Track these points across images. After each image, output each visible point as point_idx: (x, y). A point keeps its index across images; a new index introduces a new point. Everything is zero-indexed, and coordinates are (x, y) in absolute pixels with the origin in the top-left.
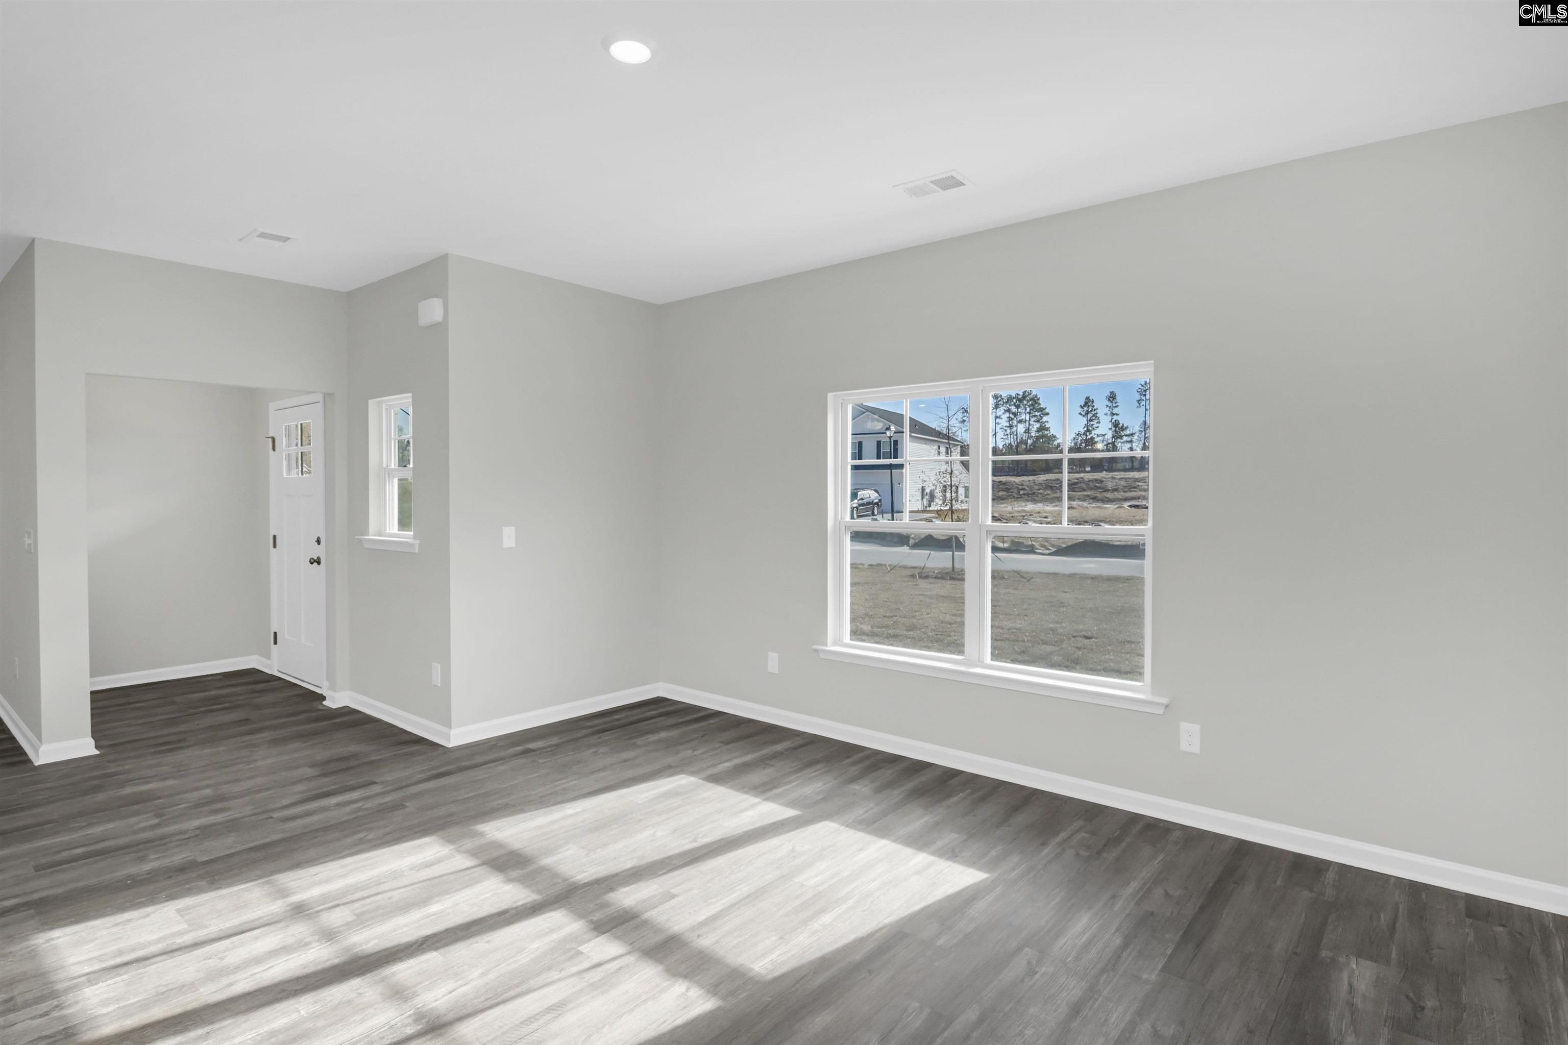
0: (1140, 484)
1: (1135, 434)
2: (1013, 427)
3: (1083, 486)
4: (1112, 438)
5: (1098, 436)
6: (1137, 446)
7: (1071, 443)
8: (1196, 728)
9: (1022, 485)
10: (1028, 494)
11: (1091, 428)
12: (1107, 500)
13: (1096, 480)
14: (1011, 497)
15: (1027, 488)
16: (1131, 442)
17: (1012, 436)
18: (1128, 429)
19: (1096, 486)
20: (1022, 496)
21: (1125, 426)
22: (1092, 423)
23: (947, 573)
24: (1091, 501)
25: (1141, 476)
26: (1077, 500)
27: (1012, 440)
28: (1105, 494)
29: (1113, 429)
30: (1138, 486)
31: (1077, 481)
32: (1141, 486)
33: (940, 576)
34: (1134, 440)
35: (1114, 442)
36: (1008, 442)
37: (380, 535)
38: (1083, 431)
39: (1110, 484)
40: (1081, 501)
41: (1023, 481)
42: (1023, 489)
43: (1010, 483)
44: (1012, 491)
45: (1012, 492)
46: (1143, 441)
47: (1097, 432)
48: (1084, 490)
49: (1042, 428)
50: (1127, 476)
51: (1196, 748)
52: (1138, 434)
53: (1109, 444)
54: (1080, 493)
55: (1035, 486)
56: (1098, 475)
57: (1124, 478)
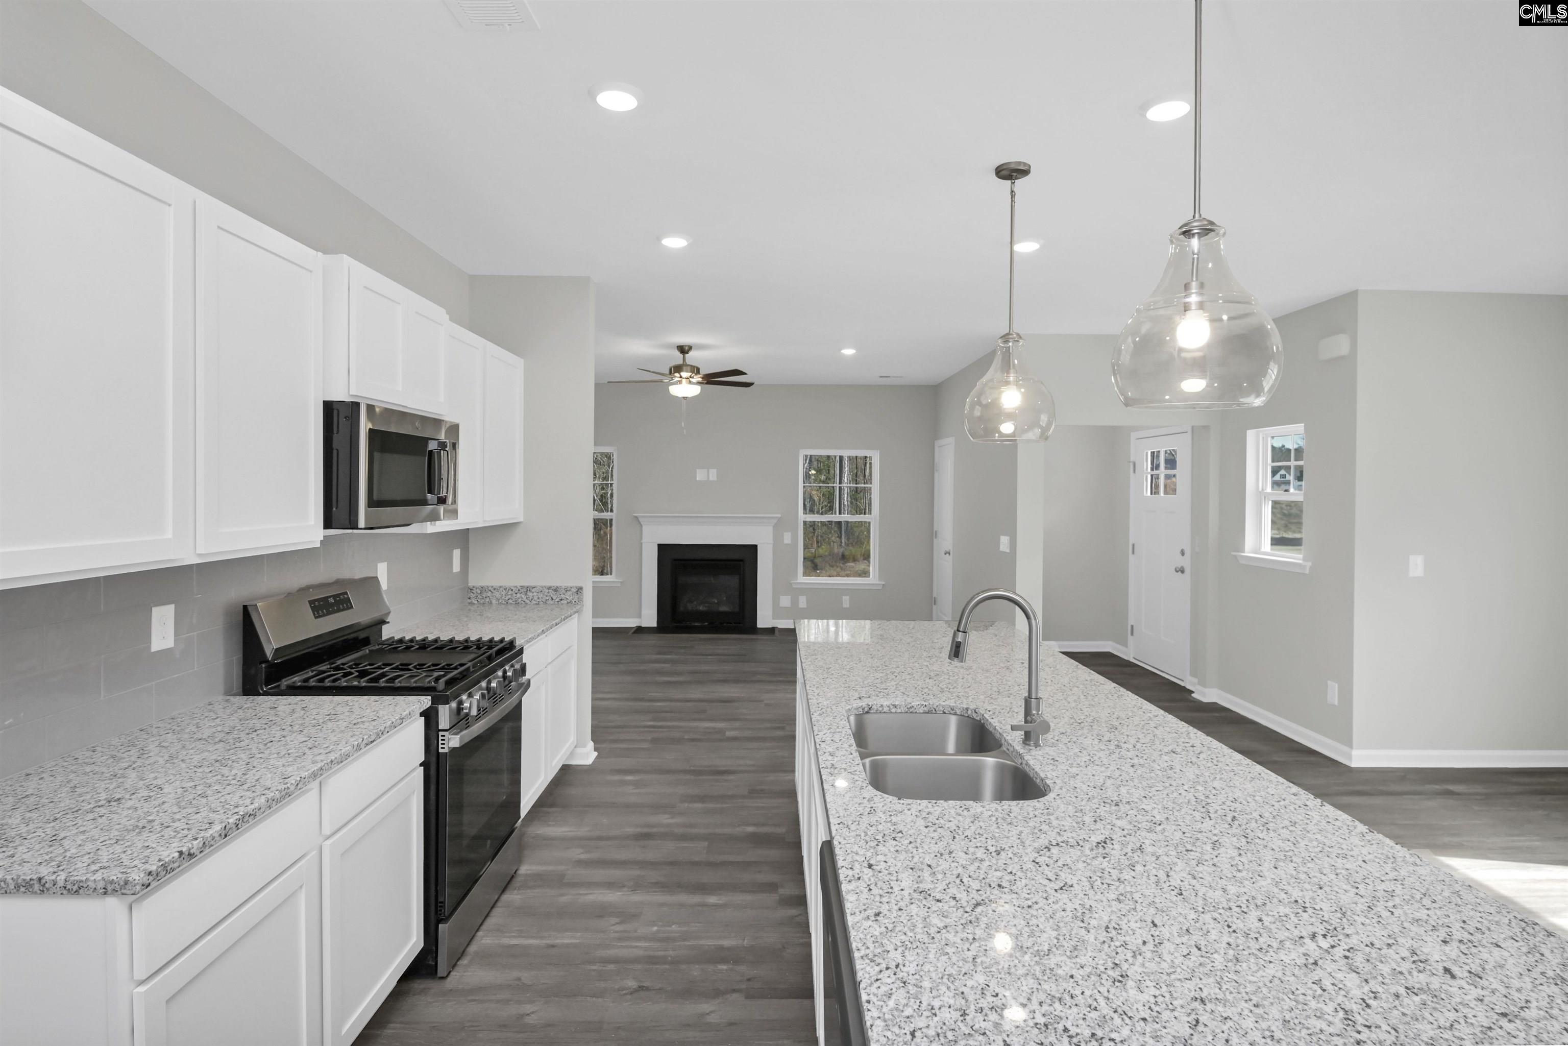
37: (1255, 553)
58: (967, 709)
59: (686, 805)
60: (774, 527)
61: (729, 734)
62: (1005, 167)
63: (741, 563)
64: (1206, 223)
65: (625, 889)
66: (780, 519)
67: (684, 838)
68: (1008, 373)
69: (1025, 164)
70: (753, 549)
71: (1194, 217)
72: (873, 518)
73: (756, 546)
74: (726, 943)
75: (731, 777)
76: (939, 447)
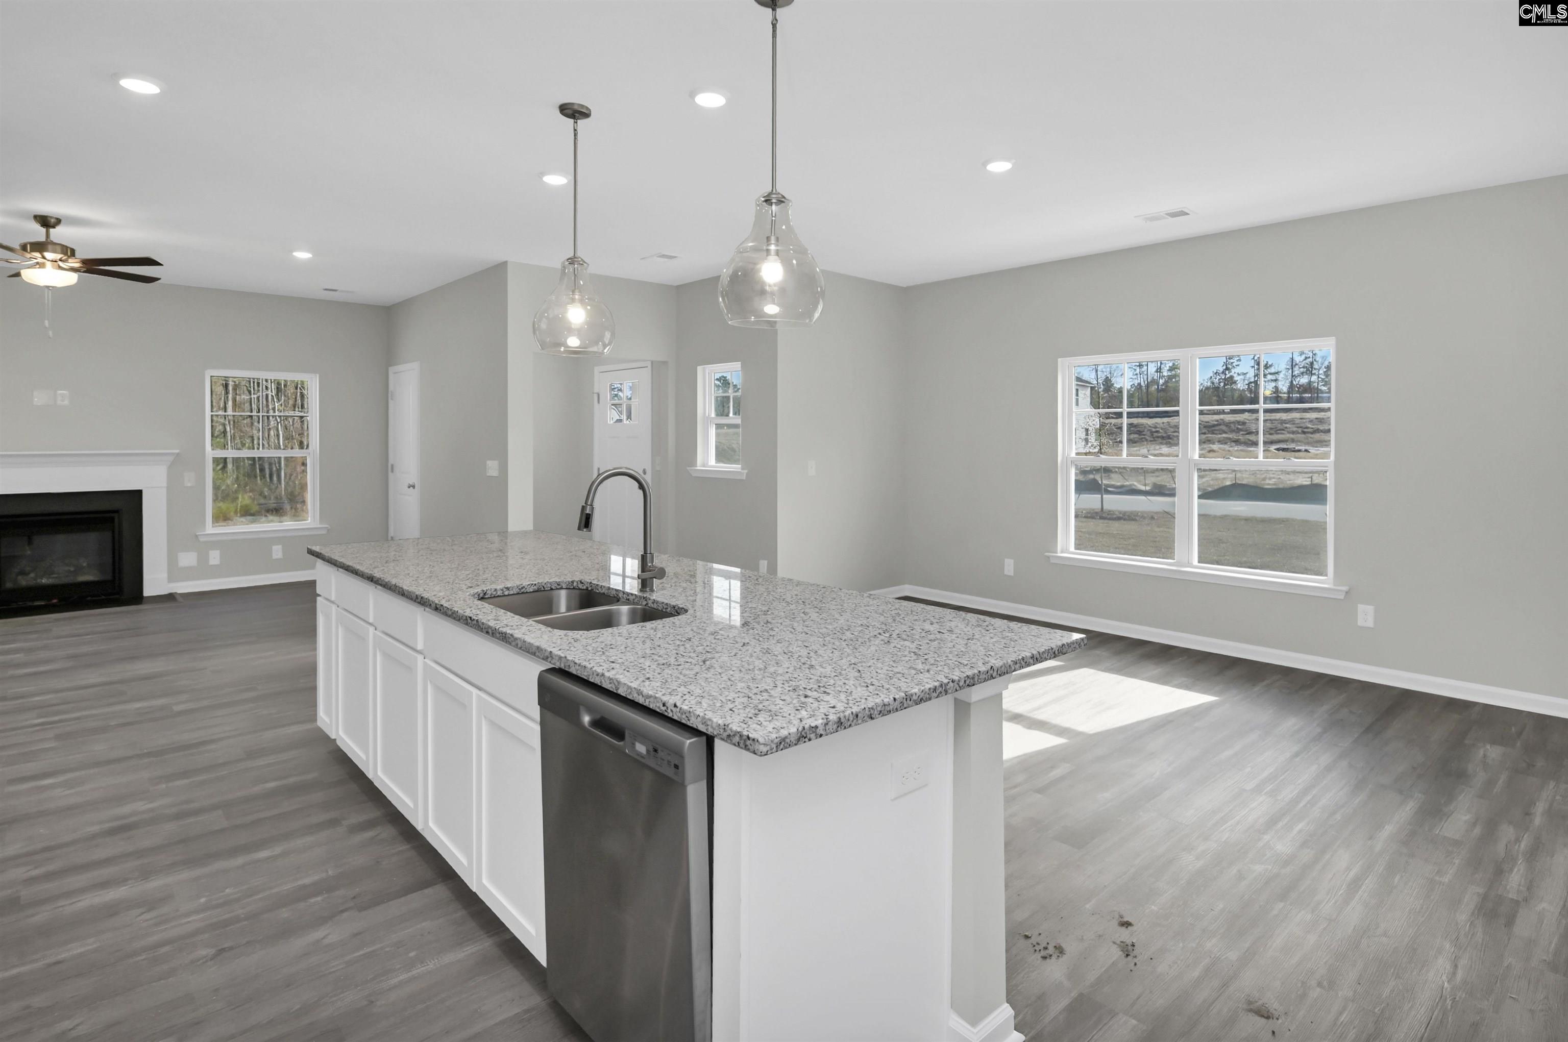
0: (1288, 425)
1: (1281, 372)
2: (1143, 366)
3: (1223, 428)
4: (1255, 376)
5: (1239, 374)
6: (1283, 385)
7: (1207, 382)
8: (1370, 609)
9: (1156, 427)
10: (1163, 438)
11: (1230, 367)
12: (1250, 442)
13: (1238, 422)
14: (1143, 440)
15: (1160, 431)
16: (1276, 380)
17: (1141, 376)
18: (1273, 367)
19: (1238, 428)
20: (1156, 439)
21: (1270, 363)
22: (1232, 361)
23: (1097, 513)
24: (1233, 444)
25: (1289, 417)
26: (1216, 443)
27: (1142, 380)
28: (1248, 437)
29: (1256, 367)
30: (1286, 428)
31: (1216, 423)
32: (1289, 428)
33: (1089, 515)
34: (1280, 378)
35: (1257, 380)
36: (1136, 382)
37: (704, 466)
38: (1221, 370)
39: (1254, 425)
40: (1222, 444)
41: (1156, 423)
42: (1157, 432)
43: (1142, 425)
44: (1144, 433)
45: (1144, 435)
46: (1290, 380)
47: (1238, 370)
48: (1226, 433)
49: (1175, 366)
50: (1273, 418)
51: (1370, 623)
52: (1283, 372)
53: (1251, 383)
54: (1220, 436)
55: (1170, 429)
56: (1240, 417)
57: (1270, 420)
58: (573, 582)
59: (164, 786)
60: (170, 468)
61: (177, 708)
62: (569, 107)
63: (116, 515)
64: (780, 196)
65: (130, 882)
66: (178, 454)
67: (178, 816)
68: (573, 292)
69: (587, 108)
70: (137, 495)
71: (772, 190)
72: (313, 453)
73: (140, 492)
74: (307, 881)
75: (213, 746)
76: (395, 373)
